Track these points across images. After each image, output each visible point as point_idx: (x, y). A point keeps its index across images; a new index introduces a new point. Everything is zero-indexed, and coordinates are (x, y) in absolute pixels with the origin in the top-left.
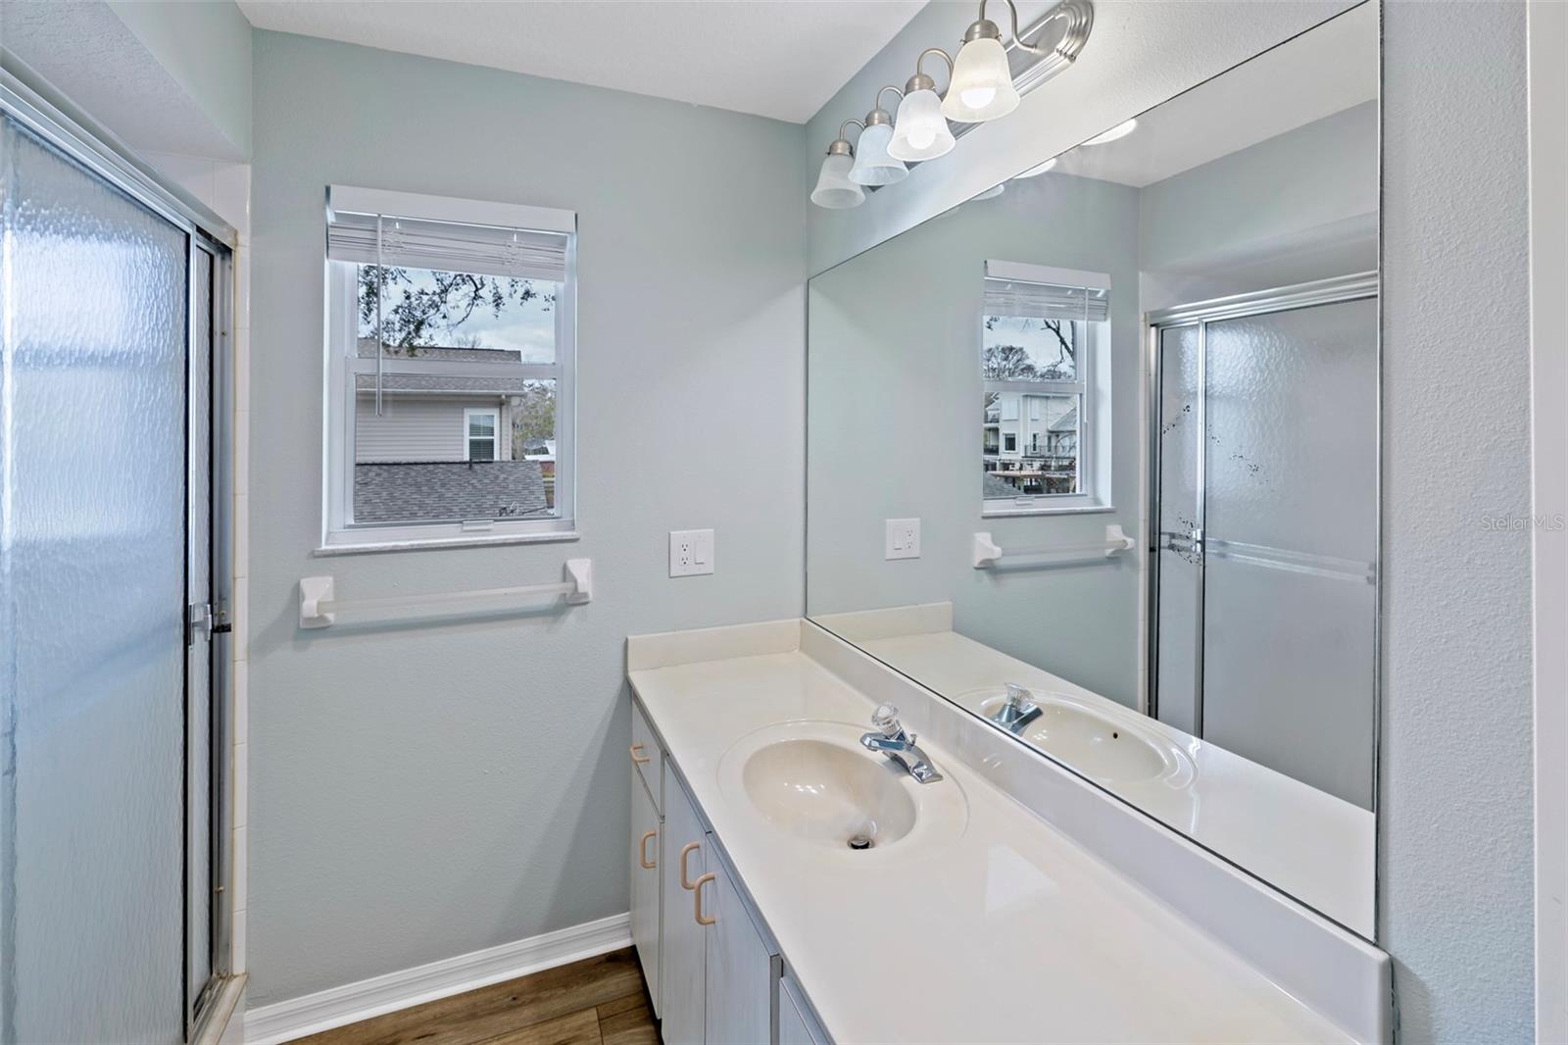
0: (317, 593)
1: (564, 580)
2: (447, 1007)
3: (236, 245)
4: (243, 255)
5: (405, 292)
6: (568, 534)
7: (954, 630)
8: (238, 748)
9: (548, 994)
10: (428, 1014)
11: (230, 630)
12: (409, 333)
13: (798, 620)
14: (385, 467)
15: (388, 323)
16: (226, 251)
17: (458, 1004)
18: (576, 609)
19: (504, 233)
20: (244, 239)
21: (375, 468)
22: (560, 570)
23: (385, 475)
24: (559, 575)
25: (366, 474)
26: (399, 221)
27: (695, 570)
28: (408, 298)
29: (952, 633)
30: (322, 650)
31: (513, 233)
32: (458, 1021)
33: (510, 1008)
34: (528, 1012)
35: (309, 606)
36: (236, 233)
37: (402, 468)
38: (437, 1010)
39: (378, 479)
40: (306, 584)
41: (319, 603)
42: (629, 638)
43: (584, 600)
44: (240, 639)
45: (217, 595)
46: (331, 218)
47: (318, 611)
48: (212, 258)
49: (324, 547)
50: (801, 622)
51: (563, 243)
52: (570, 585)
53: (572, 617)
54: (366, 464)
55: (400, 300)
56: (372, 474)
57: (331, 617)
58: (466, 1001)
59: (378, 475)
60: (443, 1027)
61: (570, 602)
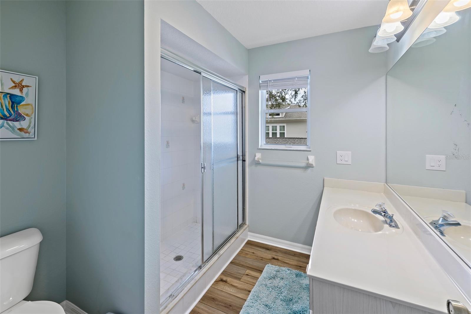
0: (258, 156)
1: (307, 160)
2: (281, 249)
3: (246, 90)
4: (247, 92)
5: (304, 91)
6: (308, 149)
7: (466, 203)
8: (247, 183)
9: (302, 257)
10: (278, 249)
11: (245, 161)
12: (306, 103)
13: (383, 184)
14: (299, 139)
15: (300, 101)
16: (244, 92)
17: (283, 250)
18: (310, 168)
19: (293, 79)
20: (247, 89)
21: (297, 139)
22: (307, 158)
23: (299, 141)
24: (306, 159)
25: (294, 141)
26: (272, 80)
27: (345, 163)
28: (305, 93)
29: (465, 203)
30: (259, 168)
31: (295, 78)
32: (282, 252)
33: (293, 255)
34: (296, 258)
35: (256, 158)
36: (246, 88)
37: (303, 139)
38: (279, 249)
39: (297, 142)
40: (257, 154)
41: (258, 158)
42: (325, 178)
43: (312, 166)
44: (247, 163)
45: (243, 155)
46: (261, 82)
47: (258, 159)
48: (242, 93)
49: (260, 147)
50: (384, 185)
51: (308, 78)
52: (308, 161)
53: (310, 170)
54: (295, 138)
55: (303, 94)
56: (296, 141)
57: (260, 161)
58: (285, 250)
59: (297, 141)
60: (280, 252)
61: (309, 166)
